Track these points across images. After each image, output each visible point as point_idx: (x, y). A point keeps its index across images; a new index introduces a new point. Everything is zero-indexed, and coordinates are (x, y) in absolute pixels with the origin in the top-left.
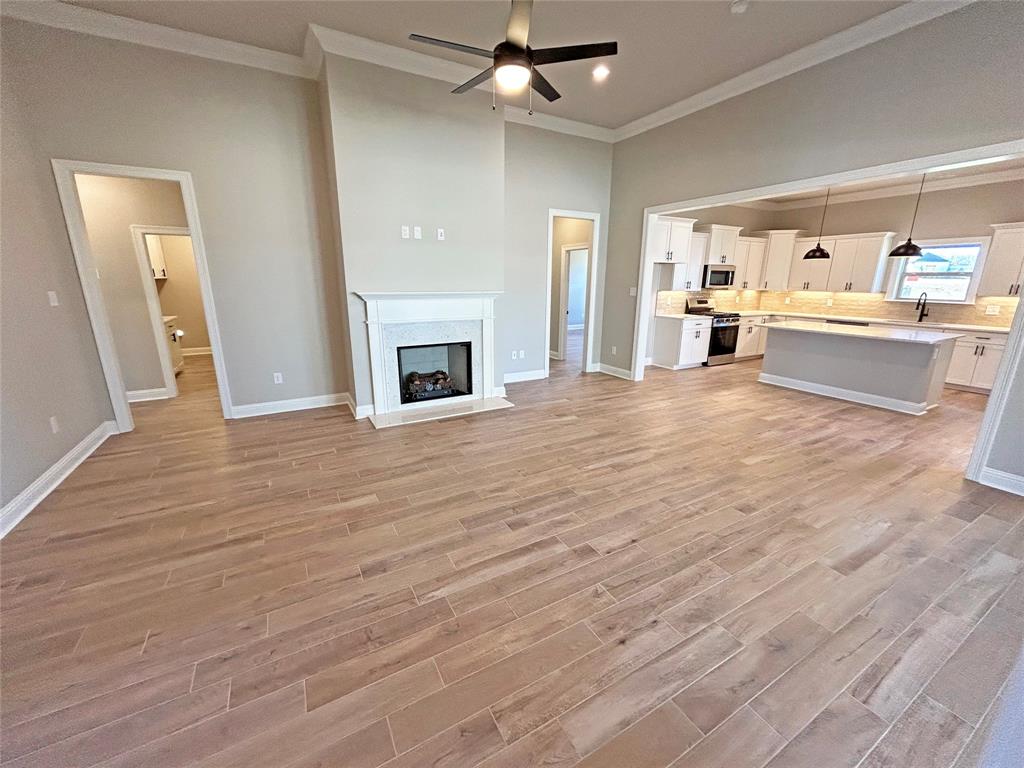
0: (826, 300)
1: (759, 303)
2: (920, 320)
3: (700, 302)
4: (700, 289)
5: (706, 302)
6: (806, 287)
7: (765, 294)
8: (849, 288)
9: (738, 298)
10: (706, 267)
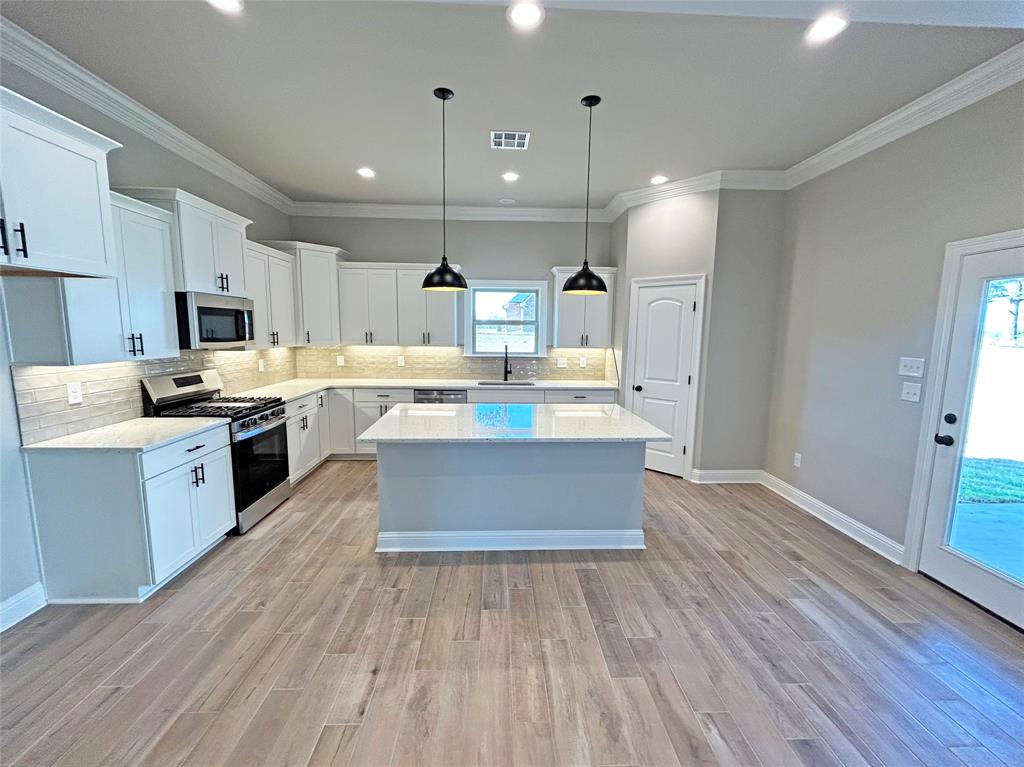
0: (395, 357)
1: (295, 367)
2: (506, 379)
3: (180, 383)
4: (176, 353)
5: (197, 380)
6: (369, 339)
7: (304, 352)
8: (426, 340)
9: (261, 362)
10: (181, 299)
